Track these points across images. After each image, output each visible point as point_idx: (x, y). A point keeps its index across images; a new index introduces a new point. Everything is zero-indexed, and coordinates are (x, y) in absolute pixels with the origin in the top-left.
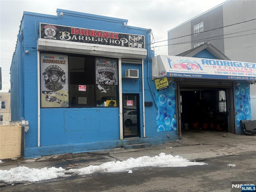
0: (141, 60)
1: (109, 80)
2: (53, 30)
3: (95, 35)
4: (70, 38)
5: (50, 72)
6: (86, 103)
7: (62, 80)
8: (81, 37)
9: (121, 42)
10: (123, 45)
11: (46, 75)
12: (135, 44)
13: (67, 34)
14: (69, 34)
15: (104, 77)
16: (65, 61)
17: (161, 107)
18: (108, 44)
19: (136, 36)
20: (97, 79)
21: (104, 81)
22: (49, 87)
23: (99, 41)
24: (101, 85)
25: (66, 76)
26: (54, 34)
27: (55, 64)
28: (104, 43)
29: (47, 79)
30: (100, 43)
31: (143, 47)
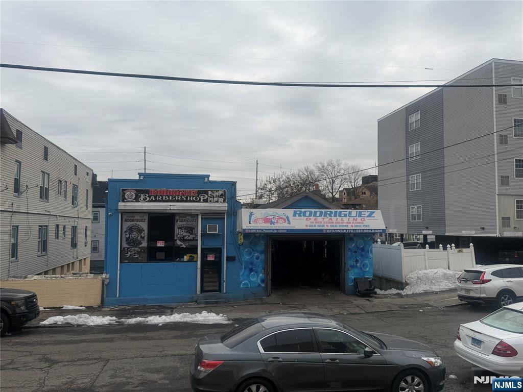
0: (224, 213)
1: (189, 234)
2: (132, 193)
3: (173, 194)
4: (148, 199)
5: (131, 230)
6: (164, 258)
7: (141, 237)
8: (159, 197)
9: (200, 198)
10: (202, 200)
11: (127, 233)
12: (216, 199)
13: (146, 195)
14: (147, 195)
15: (184, 232)
16: (145, 219)
17: (246, 262)
18: (186, 201)
19: (217, 191)
20: (176, 235)
21: (184, 236)
22: (128, 243)
23: (177, 199)
24: (179, 240)
25: (145, 233)
26: (134, 197)
27: (136, 223)
28: (182, 201)
29: (128, 236)
30: (178, 201)
31: (224, 201)
